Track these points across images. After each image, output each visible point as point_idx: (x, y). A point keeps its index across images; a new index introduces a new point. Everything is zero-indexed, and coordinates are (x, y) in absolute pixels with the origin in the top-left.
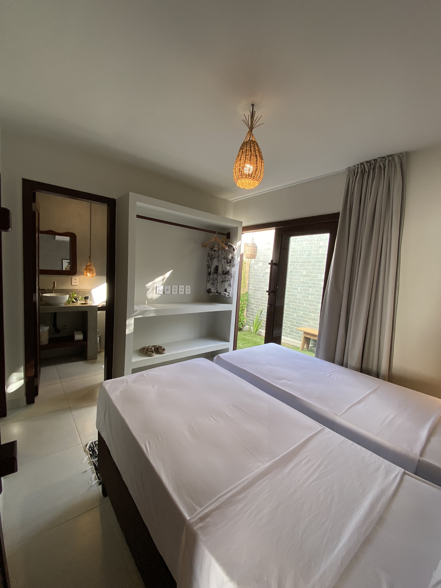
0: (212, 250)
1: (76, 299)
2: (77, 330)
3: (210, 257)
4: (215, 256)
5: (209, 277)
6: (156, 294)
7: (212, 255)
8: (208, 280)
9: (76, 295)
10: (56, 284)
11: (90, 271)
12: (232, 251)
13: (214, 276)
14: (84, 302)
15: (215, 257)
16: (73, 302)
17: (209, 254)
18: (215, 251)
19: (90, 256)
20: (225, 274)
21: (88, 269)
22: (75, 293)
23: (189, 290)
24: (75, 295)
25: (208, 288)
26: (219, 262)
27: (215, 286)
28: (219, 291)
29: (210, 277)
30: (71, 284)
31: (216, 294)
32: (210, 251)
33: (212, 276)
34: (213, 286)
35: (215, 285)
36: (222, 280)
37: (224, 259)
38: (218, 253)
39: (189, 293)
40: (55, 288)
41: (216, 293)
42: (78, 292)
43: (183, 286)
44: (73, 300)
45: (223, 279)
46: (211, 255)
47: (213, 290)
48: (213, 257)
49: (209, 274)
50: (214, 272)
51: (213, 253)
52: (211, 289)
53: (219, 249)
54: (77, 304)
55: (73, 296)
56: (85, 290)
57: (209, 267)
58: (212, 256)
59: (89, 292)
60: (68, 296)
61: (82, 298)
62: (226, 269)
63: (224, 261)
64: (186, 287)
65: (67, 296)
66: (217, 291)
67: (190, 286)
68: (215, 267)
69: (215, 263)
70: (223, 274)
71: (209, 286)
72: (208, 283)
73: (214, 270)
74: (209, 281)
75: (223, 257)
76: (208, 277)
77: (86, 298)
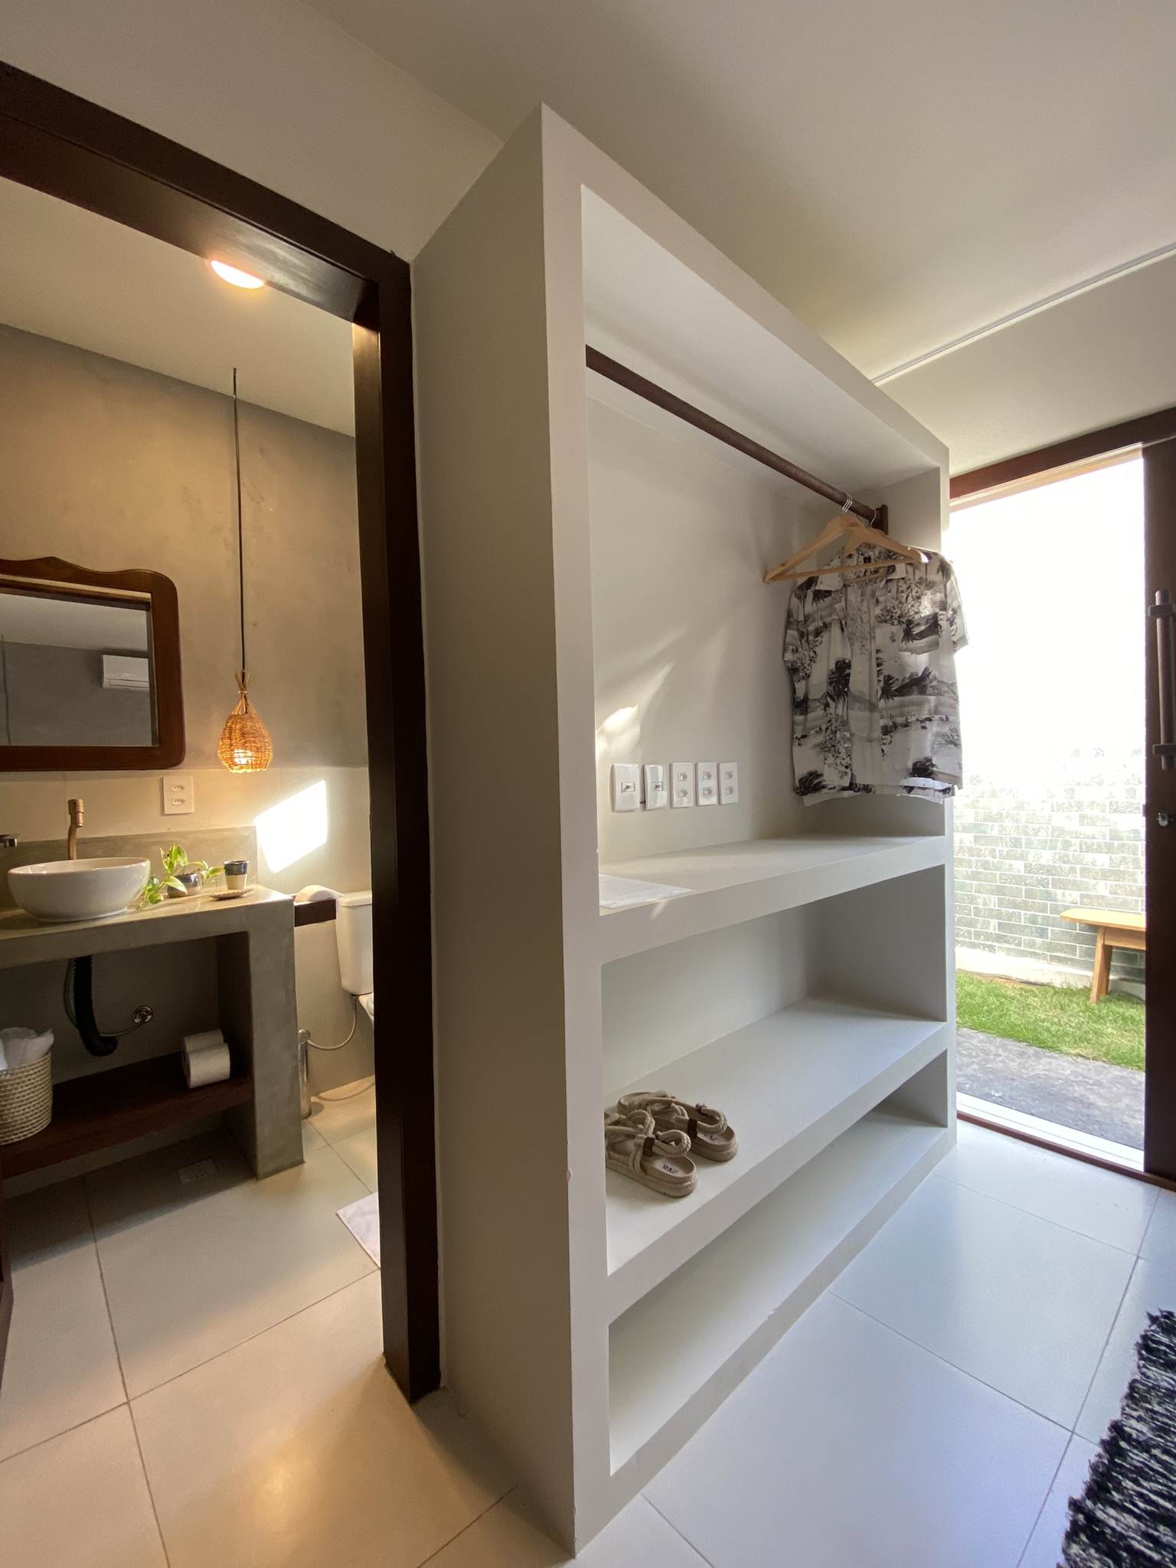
0: (802, 598)
1: (185, 879)
2: (199, 1027)
3: (798, 630)
4: (828, 620)
5: (799, 718)
6: (613, 809)
7: (807, 618)
8: (799, 735)
9: (186, 859)
10: (81, 809)
11: (246, 739)
12: (935, 576)
13: (832, 710)
14: (224, 890)
15: (826, 626)
16: (173, 893)
17: (789, 614)
18: (820, 595)
19: (243, 675)
20: (905, 689)
21: (238, 733)
22: (179, 852)
23: (734, 782)
24: (179, 859)
25: (801, 771)
26: (852, 645)
27: (843, 754)
28: (860, 781)
29: (805, 721)
30: (159, 808)
31: (847, 794)
32: (794, 600)
33: (816, 714)
34: (831, 759)
35: (843, 751)
36: (882, 722)
37: (886, 621)
38: (843, 603)
39: (734, 798)
40: (80, 834)
41: (844, 789)
42: (196, 845)
43: (711, 767)
44: (171, 884)
45: (891, 717)
46: (801, 618)
47: (832, 777)
48: (811, 628)
49: (801, 705)
50: (828, 694)
51: (810, 607)
52: (821, 775)
53: (845, 585)
54: (192, 904)
55: (171, 865)
56: (226, 834)
57: (793, 671)
58: (805, 621)
59: (248, 839)
60: (146, 864)
61: (214, 871)
62: (902, 667)
63: (883, 633)
64: (725, 768)
65: (144, 864)
66: (851, 779)
67: (735, 764)
68: (833, 666)
69: (832, 649)
70: (887, 692)
71: (807, 760)
72: (796, 749)
73: (831, 683)
74: (804, 737)
75: (877, 617)
76: (793, 724)
77: (234, 870)
